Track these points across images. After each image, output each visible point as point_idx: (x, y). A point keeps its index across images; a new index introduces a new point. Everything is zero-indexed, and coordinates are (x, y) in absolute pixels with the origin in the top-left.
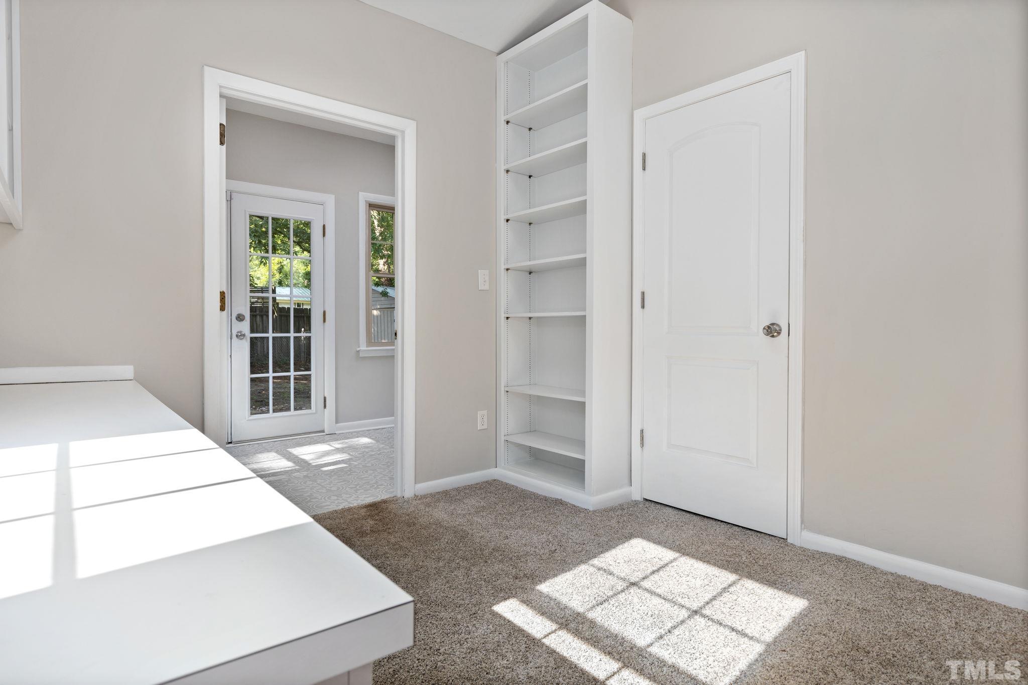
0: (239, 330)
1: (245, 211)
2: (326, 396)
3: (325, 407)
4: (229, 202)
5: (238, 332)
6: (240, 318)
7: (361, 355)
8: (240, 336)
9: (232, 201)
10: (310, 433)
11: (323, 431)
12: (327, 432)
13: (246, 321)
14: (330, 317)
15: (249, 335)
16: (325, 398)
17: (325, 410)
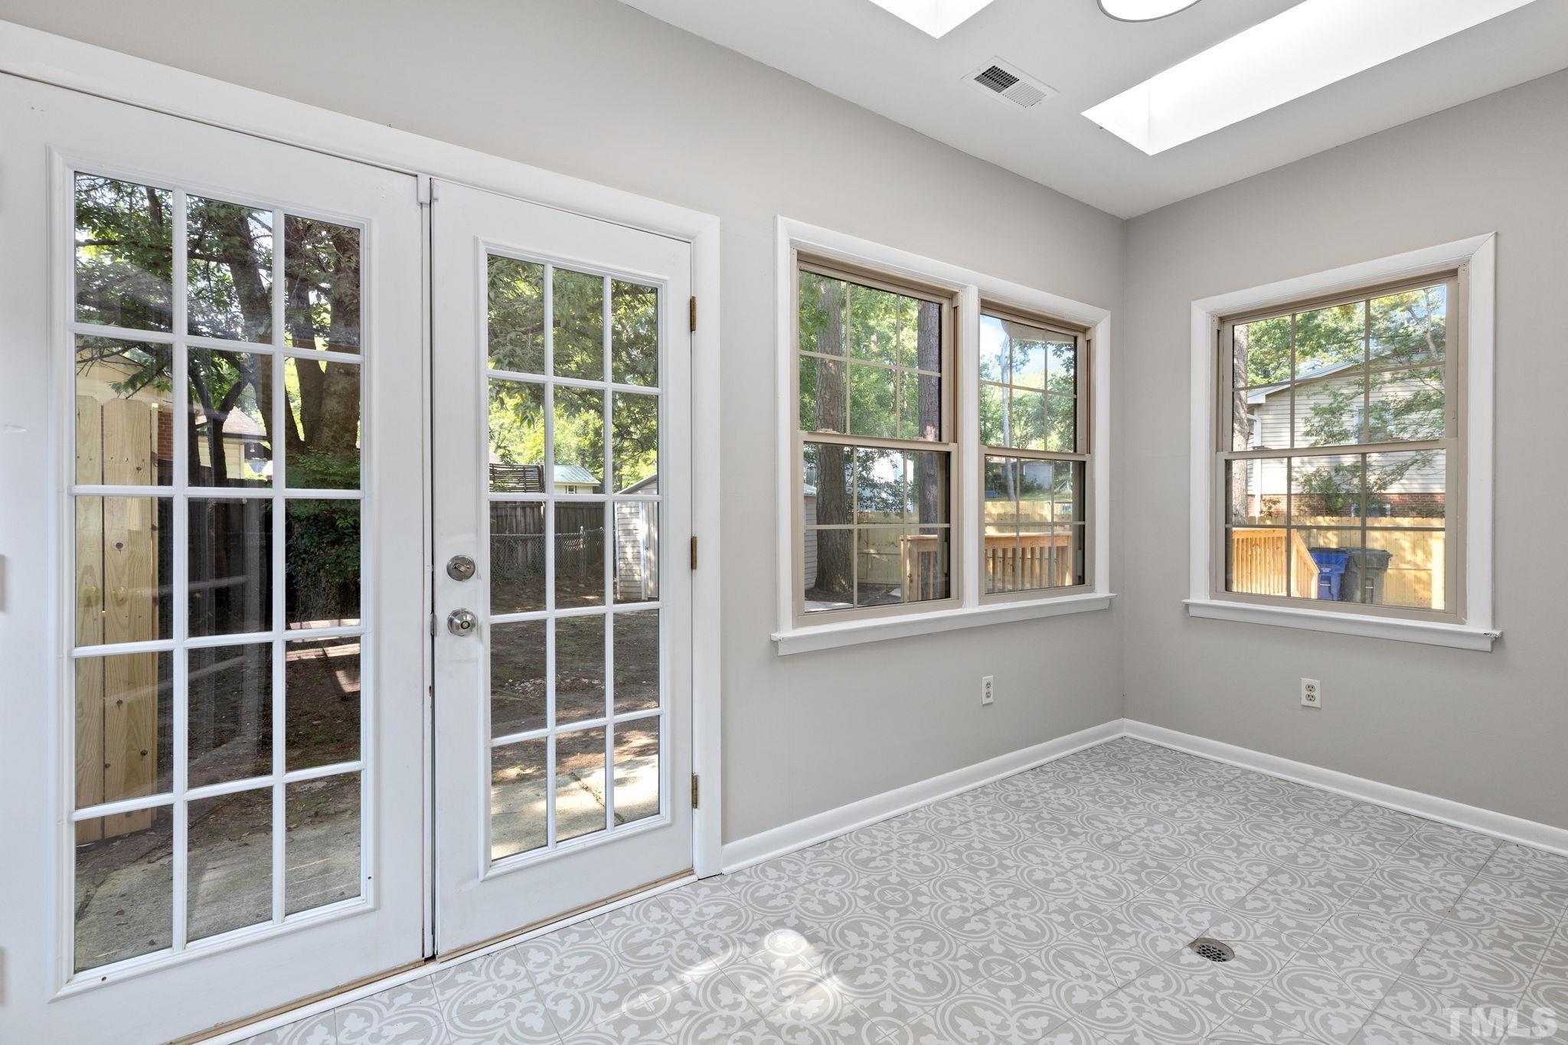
0: (457, 608)
1: (476, 240)
2: (697, 772)
3: (695, 803)
4: (426, 209)
5: (455, 614)
6: (460, 570)
7: (783, 651)
8: (461, 624)
9: (435, 205)
10: (656, 883)
11: (690, 871)
12: (700, 872)
13: (479, 577)
14: (708, 553)
15: (486, 618)
16: (695, 780)
17: (695, 810)
